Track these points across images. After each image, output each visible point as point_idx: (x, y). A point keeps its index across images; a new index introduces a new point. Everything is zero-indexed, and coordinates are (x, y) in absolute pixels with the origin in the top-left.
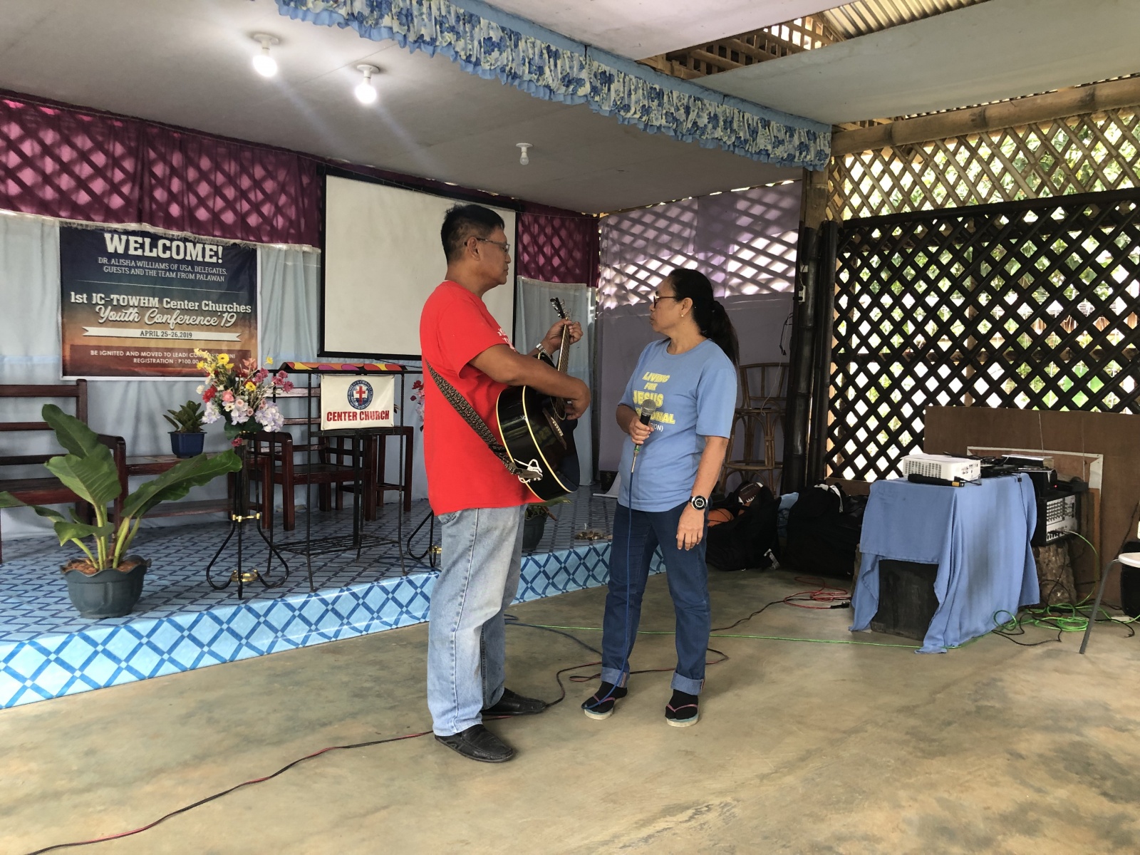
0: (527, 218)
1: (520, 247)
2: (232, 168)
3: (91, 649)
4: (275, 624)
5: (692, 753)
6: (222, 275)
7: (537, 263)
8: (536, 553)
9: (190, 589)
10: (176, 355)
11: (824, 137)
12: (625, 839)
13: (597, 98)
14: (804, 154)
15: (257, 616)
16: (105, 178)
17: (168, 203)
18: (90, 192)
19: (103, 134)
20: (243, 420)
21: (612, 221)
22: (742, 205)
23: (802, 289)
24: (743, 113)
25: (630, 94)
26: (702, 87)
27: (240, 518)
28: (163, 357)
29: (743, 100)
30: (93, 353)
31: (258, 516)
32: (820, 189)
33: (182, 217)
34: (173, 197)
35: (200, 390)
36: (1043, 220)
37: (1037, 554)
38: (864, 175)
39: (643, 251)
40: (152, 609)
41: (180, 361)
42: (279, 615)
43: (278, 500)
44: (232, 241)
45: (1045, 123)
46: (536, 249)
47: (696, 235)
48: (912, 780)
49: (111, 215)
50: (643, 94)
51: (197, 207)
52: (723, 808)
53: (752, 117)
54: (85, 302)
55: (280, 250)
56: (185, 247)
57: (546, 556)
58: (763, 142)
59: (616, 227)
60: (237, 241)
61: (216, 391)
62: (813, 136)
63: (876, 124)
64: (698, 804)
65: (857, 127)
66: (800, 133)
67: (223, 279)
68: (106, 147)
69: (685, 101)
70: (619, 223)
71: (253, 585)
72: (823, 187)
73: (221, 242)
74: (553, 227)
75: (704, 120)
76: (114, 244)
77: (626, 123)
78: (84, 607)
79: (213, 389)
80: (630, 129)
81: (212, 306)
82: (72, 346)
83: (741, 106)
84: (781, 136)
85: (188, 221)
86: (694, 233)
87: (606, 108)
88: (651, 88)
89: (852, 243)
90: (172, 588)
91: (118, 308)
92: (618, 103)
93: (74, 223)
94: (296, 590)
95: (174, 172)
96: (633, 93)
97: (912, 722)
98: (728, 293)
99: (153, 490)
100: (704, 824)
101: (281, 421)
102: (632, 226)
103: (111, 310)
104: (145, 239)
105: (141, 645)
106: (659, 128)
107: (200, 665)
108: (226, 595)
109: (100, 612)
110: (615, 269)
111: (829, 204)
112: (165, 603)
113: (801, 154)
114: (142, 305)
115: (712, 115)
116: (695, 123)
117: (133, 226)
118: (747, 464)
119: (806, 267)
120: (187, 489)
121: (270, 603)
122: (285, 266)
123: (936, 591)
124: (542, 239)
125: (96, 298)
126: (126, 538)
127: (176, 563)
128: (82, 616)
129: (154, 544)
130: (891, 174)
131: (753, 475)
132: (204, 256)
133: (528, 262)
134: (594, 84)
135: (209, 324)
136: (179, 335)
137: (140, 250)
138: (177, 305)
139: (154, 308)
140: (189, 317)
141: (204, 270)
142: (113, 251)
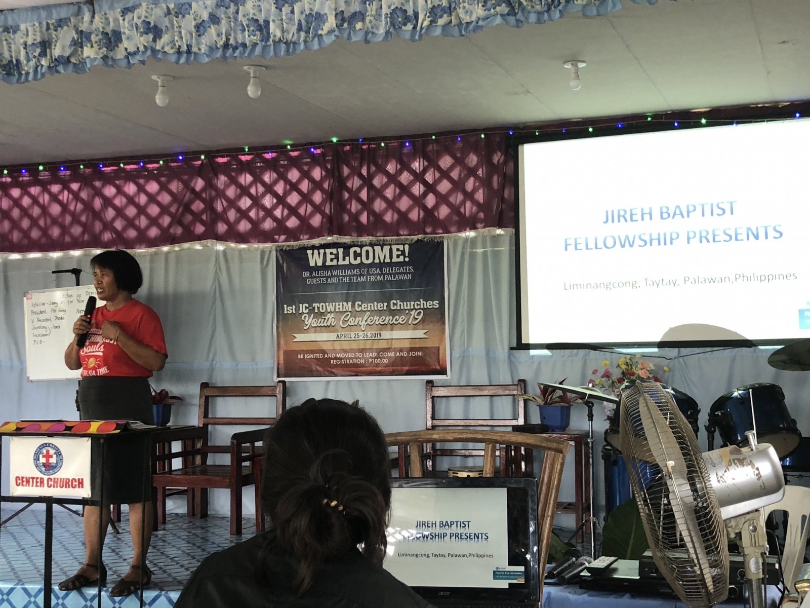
10: (367, 355)
16: (309, 202)
17: (360, 213)
18: (299, 216)
30: (300, 356)
33: (370, 223)
34: (363, 206)
41: (370, 360)
49: (312, 232)
51: (385, 210)
54: (294, 312)
56: (374, 251)
67: (410, 277)
68: (309, 173)
73: (406, 239)
76: (315, 259)
81: (400, 305)
91: (319, 315)
95: (364, 182)
103: (313, 318)
114: (337, 310)
117: (329, 239)
125: (303, 308)
132: (391, 257)
135: (397, 322)
136: (370, 336)
137: (335, 261)
138: (367, 308)
139: (347, 312)
140: (378, 318)
141: (392, 270)
142: (314, 265)
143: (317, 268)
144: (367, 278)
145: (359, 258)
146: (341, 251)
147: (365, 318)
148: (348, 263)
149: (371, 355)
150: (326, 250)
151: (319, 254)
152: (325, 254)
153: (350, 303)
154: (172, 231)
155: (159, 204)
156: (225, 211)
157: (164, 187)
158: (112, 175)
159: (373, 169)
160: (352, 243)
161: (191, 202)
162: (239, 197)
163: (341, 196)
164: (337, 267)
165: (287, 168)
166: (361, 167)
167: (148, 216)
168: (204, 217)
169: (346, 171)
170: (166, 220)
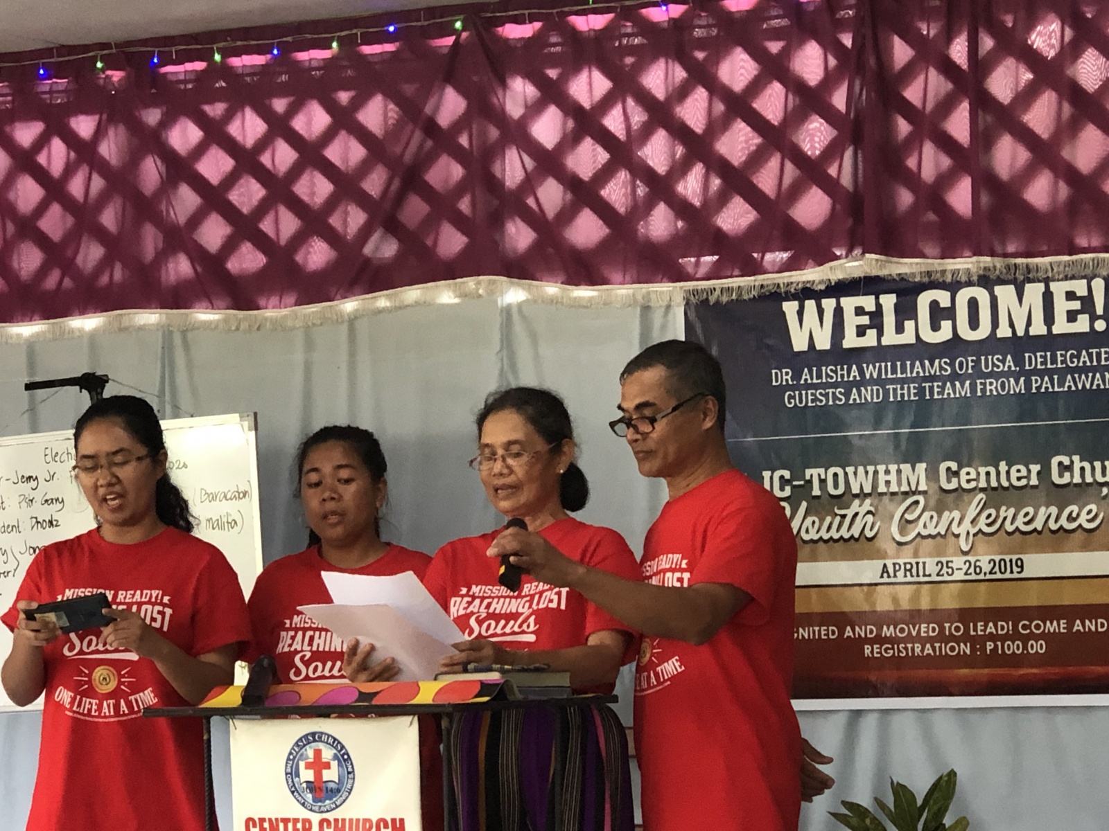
10: (979, 628)
28: (943, 638)
41: (990, 646)
56: (993, 300)
73: (1098, 265)
76: (807, 328)
81: (1081, 470)
93: (713, 290)
103: (807, 513)
104: (883, 298)
114: (882, 488)
117: (848, 267)
125: (771, 482)
132: (1049, 319)
135: (1073, 525)
136: (987, 568)
137: (872, 333)
138: (977, 480)
139: (914, 493)
140: (1012, 511)
141: (1054, 361)
142: (805, 348)
143: (814, 357)
144: (973, 387)
145: (946, 325)
146: (888, 301)
147: (972, 512)
148: (913, 341)
149: (991, 628)
150: (844, 301)
151: (821, 312)
152: (839, 312)
153: (921, 467)
154: (368, 250)
155: (329, 170)
156: (529, 184)
157: (344, 121)
158: (190, 86)
159: (987, 43)
160: (926, 280)
161: (424, 161)
162: (570, 141)
163: (889, 128)
164: (880, 353)
165: (719, 49)
166: (949, 37)
167: (297, 206)
168: (464, 205)
169: (901, 52)
170: (353, 219)
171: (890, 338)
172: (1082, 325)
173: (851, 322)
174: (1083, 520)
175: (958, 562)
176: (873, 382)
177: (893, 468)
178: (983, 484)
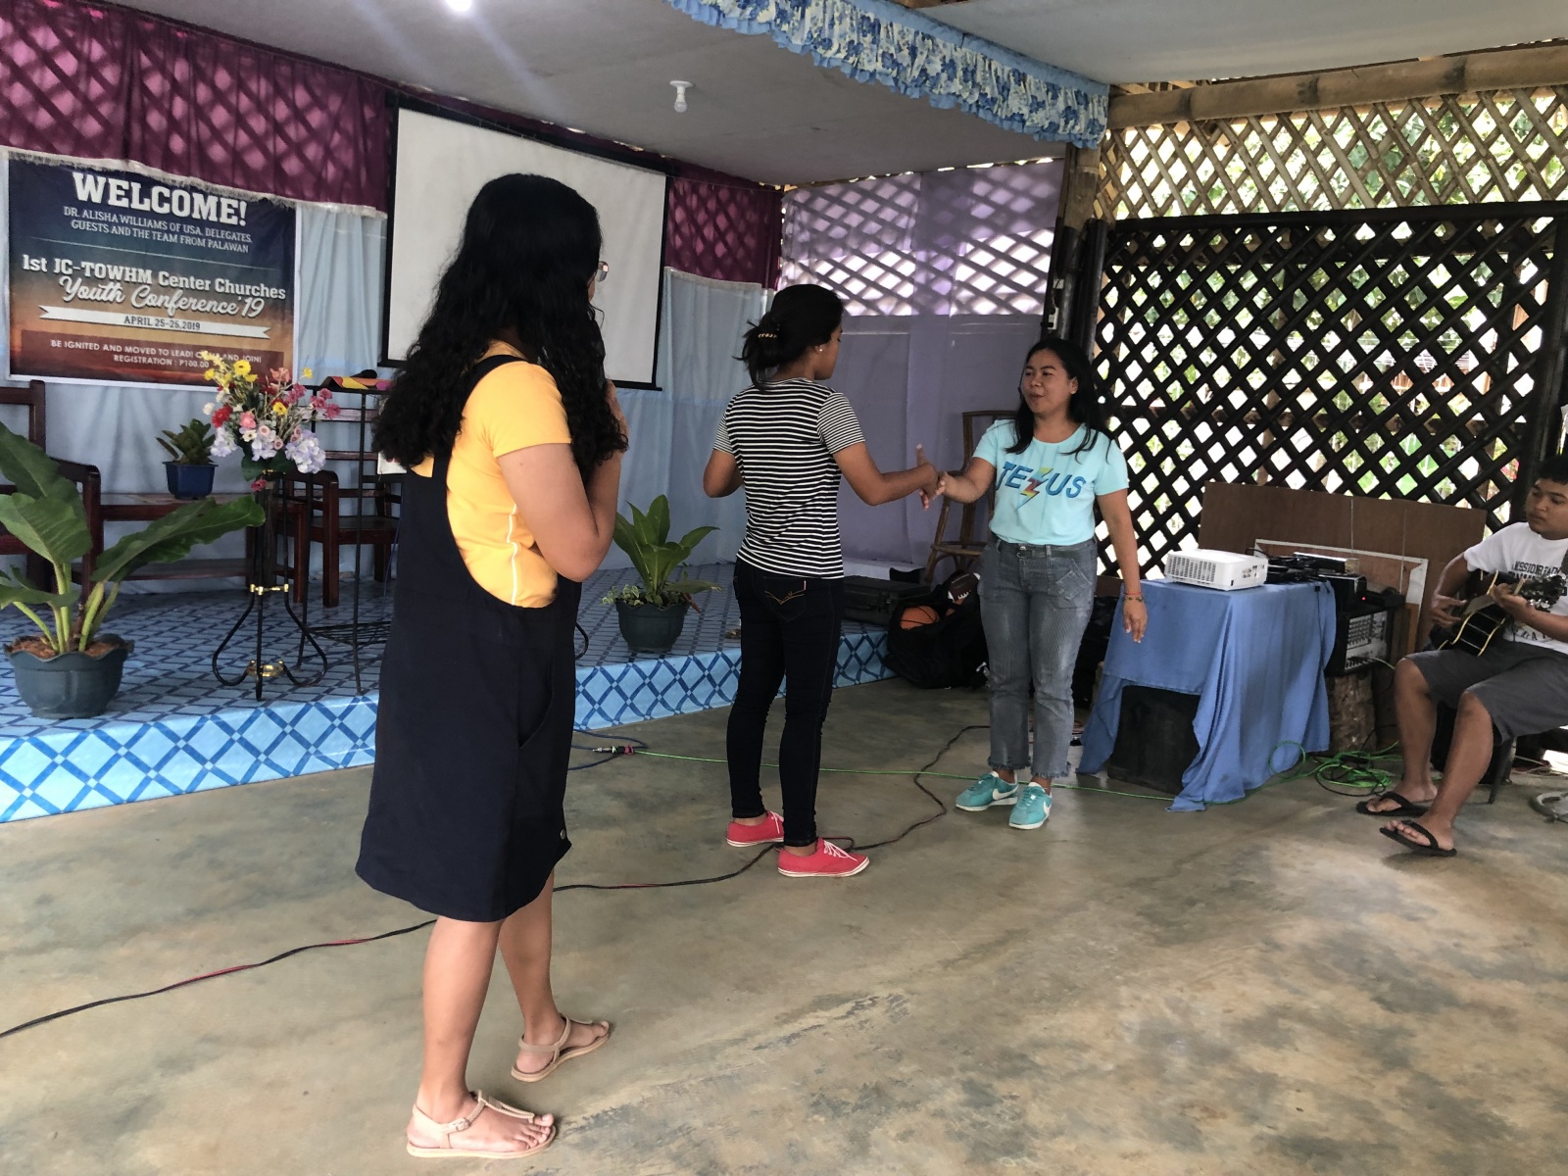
0: (682, 185)
1: (671, 226)
2: (262, 87)
3: (46, 761)
4: (306, 736)
5: (858, 929)
6: (246, 244)
7: (694, 251)
8: (672, 655)
9: (188, 683)
10: (176, 353)
11: (1099, 102)
12: (761, 1039)
13: (785, 27)
14: (1072, 122)
15: (282, 723)
16: (75, 92)
17: (168, 134)
18: (53, 111)
19: (73, 28)
20: (269, 454)
21: (801, 198)
22: (980, 188)
23: (1053, 312)
24: (990, 60)
25: (832, 25)
26: (933, 20)
27: (261, 590)
28: (157, 355)
29: (990, 43)
30: (54, 343)
31: (286, 587)
32: (1087, 174)
33: (187, 154)
34: (174, 125)
35: (208, 409)
36: (1381, 238)
37: (1331, 687)
38: (1149, 157)
39: (842, 243)
40: (135, 709)
41: (182, 362)
42: (313, 724)
43: (316, 562)
44: (262, 195)
45: (1396, 104)
46: (693, 230)
47: (916, 225)
48: (1138, 975)
49: (83, 145)
50: (852, 25)
51: (210, 142)
52: (892, 1002)
53: (1002, 67)
54: (45, 270)
55: (329, 212)
56: (192, 200)
57: (685, 659)
58: (1016, 104)
59: (806, 206)
60: (268, 196)
61: (231, 411)
62: (1084, 99)
63: (1170, 88)
64: (861, 997)
65: (1146, 90)
66: (1066, 94)
67: (246, 248)
68: (78, 45)
69: (910, 38)
70: (811, 200)
71: (277, 681)
72: (1092, 172)
73: (245, 195)
74: (719, 201)
75: (935, 67)
76: (87, 189)
77: (825, 65)
78: (37, 701)
79: (228, 409)
80: (831, 74)
81: (229, 287)
82: (24, 333)
83: (986, 50)
84: (1041, 96)
85: (197, 162)
86: (913, 222)
87: (798, 42)
88: (863, 17)
89: (1126, 252)
90: (164, 681)
91: (92, 281)
92: (815, 36)
93: (30, 156)
94: (337, 690)
95: (176, 88)
96: (837, 22)
97: (1146, 899)
98: (954, 310)
99: (138, 546)
100: (866, 1022)
101: (322, 458)
102: (829, 207)
103: (81, 284)
104: (133, 184)
105: (117, 757)
106: (873, 74)
107: (202, 786)
108: (240, 693)
109: (60, 710)
110: (802, 266)
111: (1099, 195)
112: (152, 702)
113: (1067, 123)
114: (127, 279)
115: (947, 61)
116: (923, 71)
117: (115, 164)
118: (964, 547)
119: (1062, 282)
120: (187, 548)
121: (301, 706)
122: (336, 234)
123: (1196, 731)
124: (701, 217)
125: (60, 264)
126: (100, 607)
127: (171, 645)
128: (34, 715)
129: (138, 618)
130: (1186, 160)
131: (971, 562)
132: (219, 214)
133: (681, 248)
134: (781, 6)
136: (181, 325)
137: (125, 200)
138: (178, 283)
139: (145, 284)
140: (195, 300)
141: (220, 235)
142: (85, 199)
143: (89, 204)
144: (178, 238)
145: (166, 205)
147: (175, 298)
148: (148, 209)
149: (182, 354)
151: (96, 182)
153: (149, 272)
164: (130, 211)
165: (33, 22)
169: (144, 61)
171: (136, 205)
172: (234, 221)
173: (114, 192)
174: (229, 310)
175: (167, 320)
176: (124, 225)
177: (134, 270)
178: (181, 286)
